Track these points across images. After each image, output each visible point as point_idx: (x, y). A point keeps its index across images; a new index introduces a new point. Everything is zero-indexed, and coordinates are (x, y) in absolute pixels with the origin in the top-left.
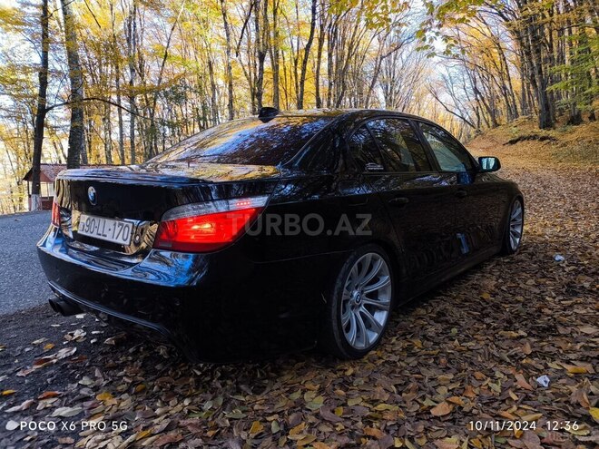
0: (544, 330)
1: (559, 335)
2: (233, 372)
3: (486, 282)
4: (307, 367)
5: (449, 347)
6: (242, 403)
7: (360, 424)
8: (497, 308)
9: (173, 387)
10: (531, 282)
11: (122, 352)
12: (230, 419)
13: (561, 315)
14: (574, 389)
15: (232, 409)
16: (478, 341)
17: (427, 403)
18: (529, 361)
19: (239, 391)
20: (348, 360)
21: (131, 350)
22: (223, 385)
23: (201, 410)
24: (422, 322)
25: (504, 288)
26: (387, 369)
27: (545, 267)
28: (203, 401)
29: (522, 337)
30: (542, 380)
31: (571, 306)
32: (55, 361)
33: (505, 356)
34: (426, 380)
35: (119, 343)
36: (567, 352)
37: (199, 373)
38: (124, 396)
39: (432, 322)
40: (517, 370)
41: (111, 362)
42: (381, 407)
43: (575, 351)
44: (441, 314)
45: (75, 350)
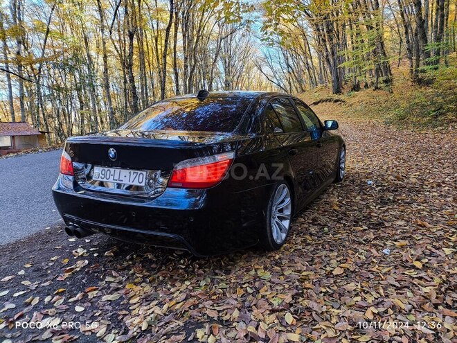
0: (377, 225)
1: (386, 227)
2: (205, 264)
3: (332, 199)
4: (249, 256)
5: (327, 238)
6: (222, 280)
7: (297, 283)
8: (344, 214)
9: (171, 276)
10: (359, 198)
11: (121, 259)
12: (221, 289)
13: (383, 216)
14: (403, 253)
15: (218, 283)
16: (342, 234)
17: (329, 269)
18: (375, 242)
19: (216, 274)
20: (272, 250)
21: (128, 258)
22: (205, 271)
23: (199, 286)
24: (305, 226)
25: (343, 202)
26: (297, 253)
27: (363, 188)
28: (198, 281)
29: (366, 230)
30: (385, 251)
31: (387, 210)
32: (78, 269)
33: (361, 240)
34: (323, 257)
35: (116, 254)
36: (393, 235)
37: (183, 267)
38: (143, 284)
39: (311, 225)
40: (371, 247)
41: (119, 266)
42: (305, 273)
43: (397, 235)
44: (314, 220)
45: (87, 262)
